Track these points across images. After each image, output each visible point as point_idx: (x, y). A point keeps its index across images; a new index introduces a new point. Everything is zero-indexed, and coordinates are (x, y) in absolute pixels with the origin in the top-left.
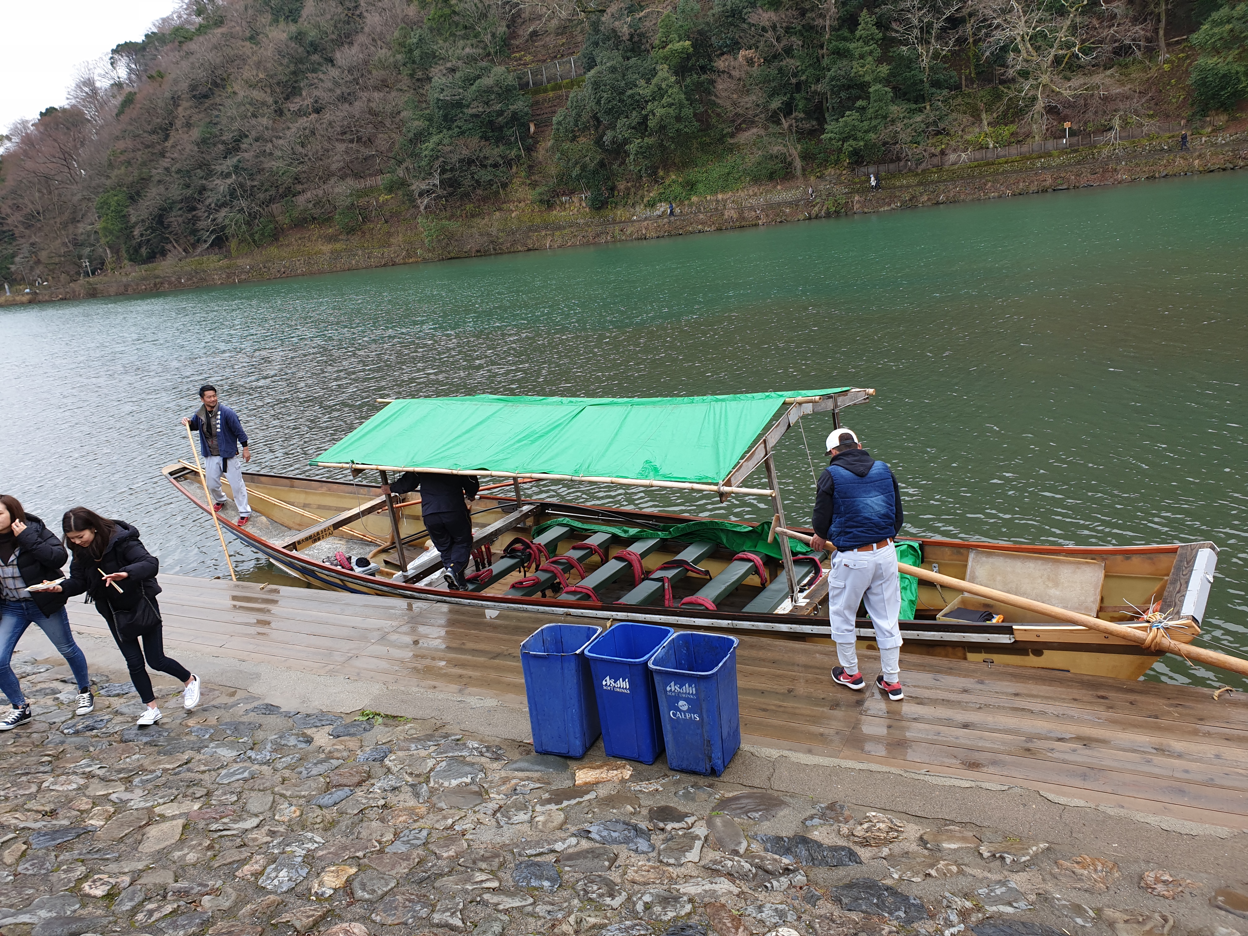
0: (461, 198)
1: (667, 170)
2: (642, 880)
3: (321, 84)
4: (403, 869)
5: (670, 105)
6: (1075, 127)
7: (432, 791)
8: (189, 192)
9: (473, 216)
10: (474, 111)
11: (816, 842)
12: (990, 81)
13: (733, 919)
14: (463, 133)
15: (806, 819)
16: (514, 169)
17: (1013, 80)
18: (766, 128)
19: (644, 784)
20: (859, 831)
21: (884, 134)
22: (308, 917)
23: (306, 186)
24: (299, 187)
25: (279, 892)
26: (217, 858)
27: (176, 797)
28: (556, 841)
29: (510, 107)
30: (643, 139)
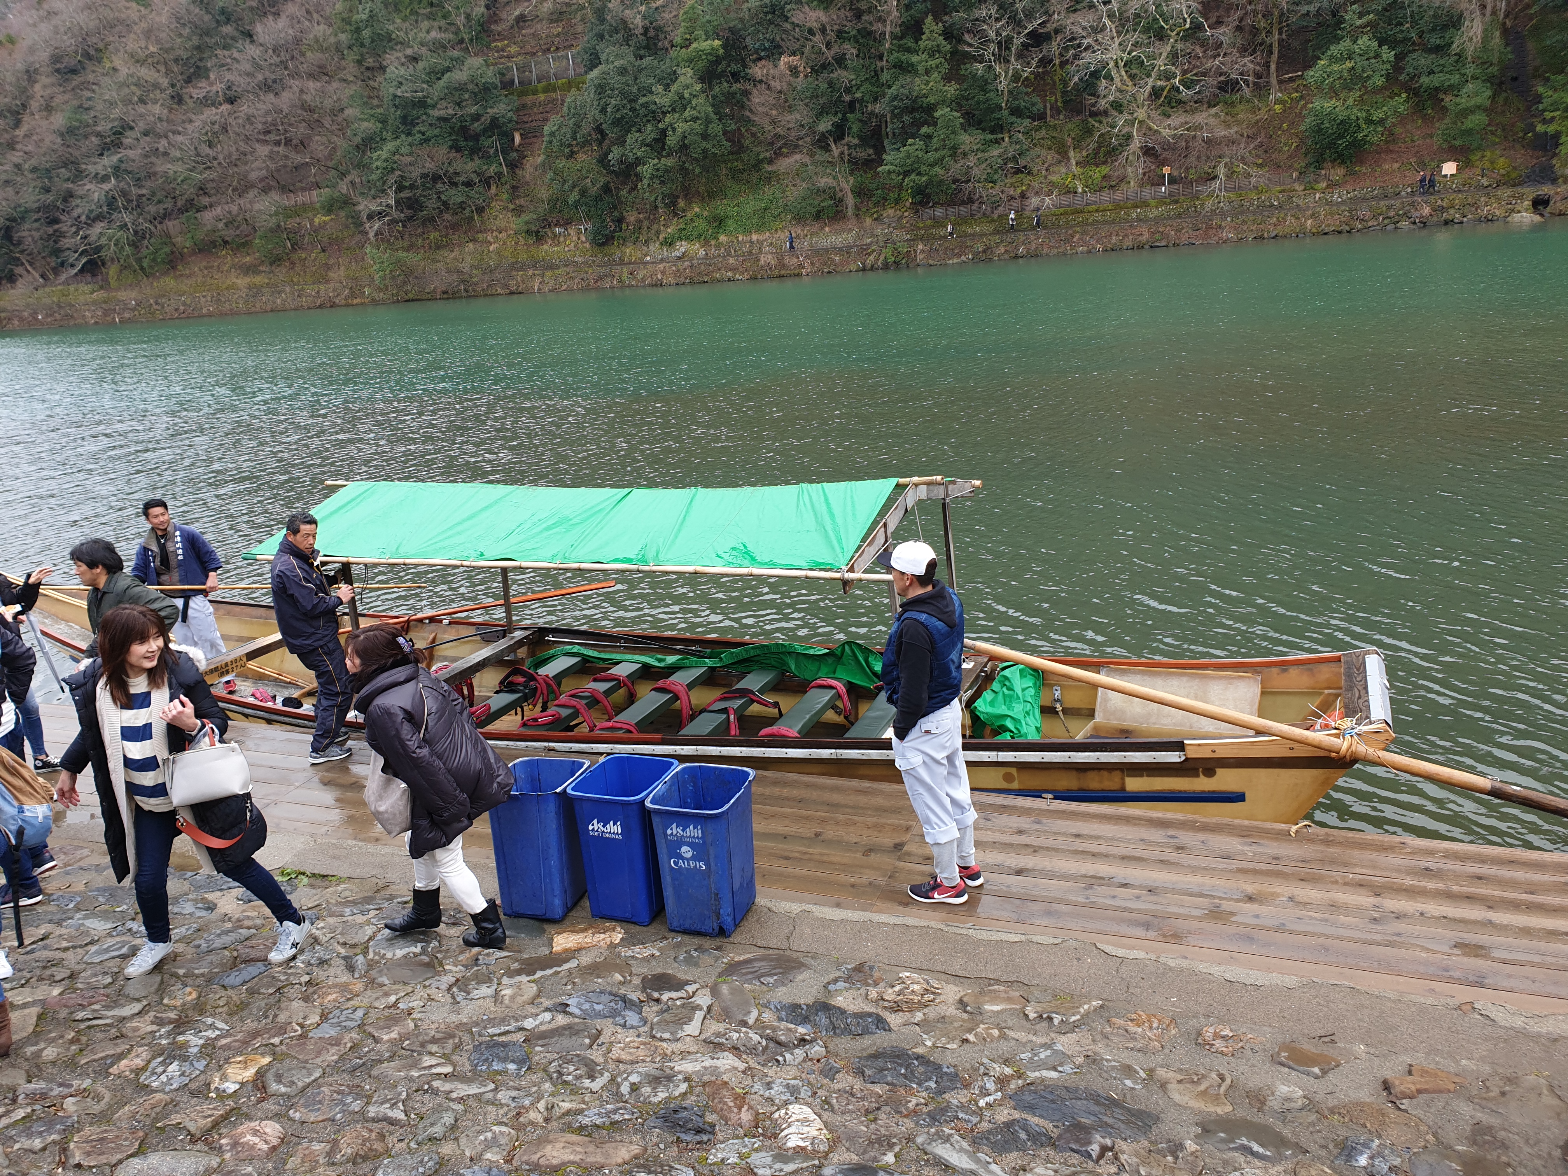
0: (424, 224)
1: (689, 203)
2: (629, 1058)
3: (236, 65)
4: (331, 1056)
5: (695, 119)
6: (1175, 174)
7: (371, 965)
8: (50, 198)
9: (438, 247)
10: (442, 113)
11: (839, 1008)
12: (1079, 112)
13: (736, 1097)
14: (427, 140)
15: (829, 983)
16: (494, 189)
17: (1105, 113)
18: (812, 155)
19: (637, 949)
20: (890, 995)
21: (956, 168)
22: (207, 1117)
23: (214, 199)
24: (205, 200)
25: (167, 1089)
26: (85, 1053)
27: (27, 981)
28: (526, 1017)
29: (489, 110)
30: (659, 159)
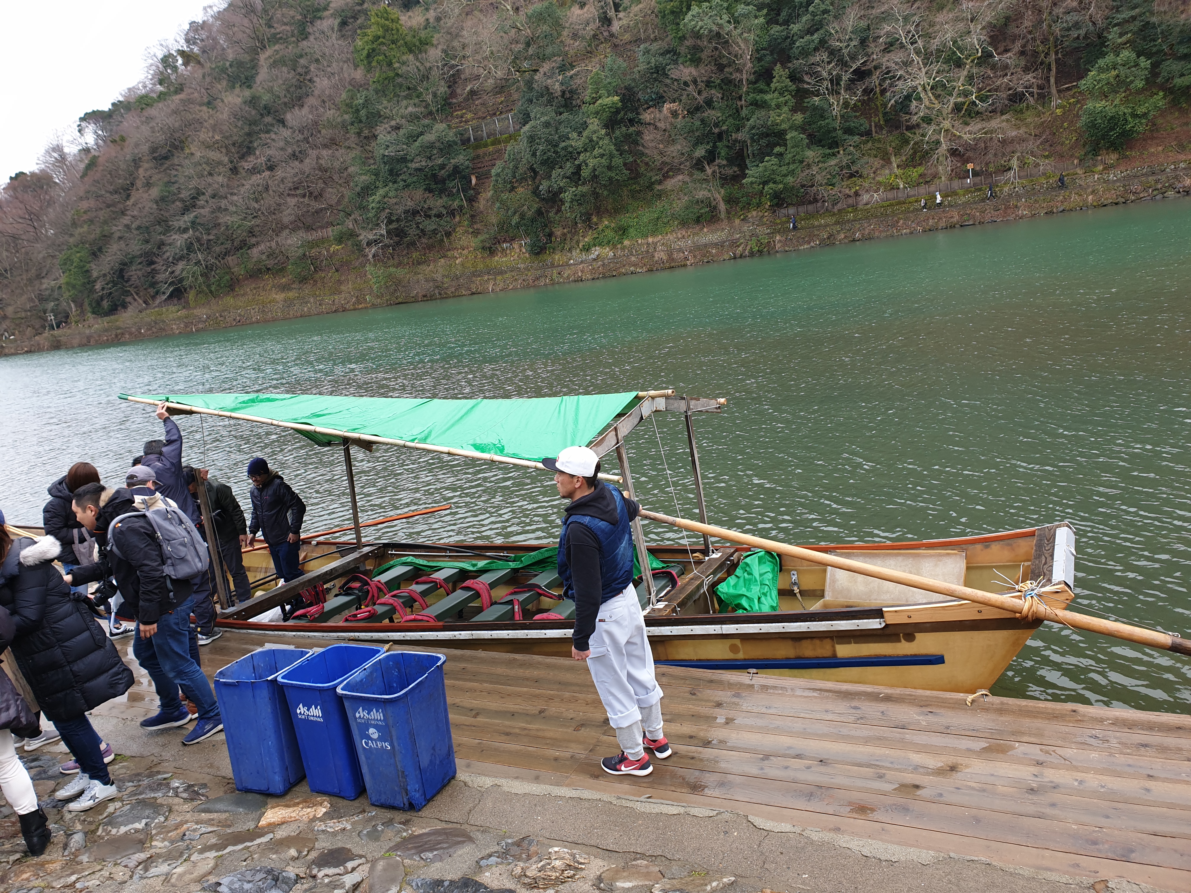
0: (408, 247)
1: (600, 219)
3: (273, 144)
5: (602, 156)
6: (978, 168)
8: (148, 247)
9: (419, 263)
10: (418, 165)
11: (484, 885)
12: (897, 128)
14: (407, 186)
15: (482, 858)
16: (457, 218)
17: (918, 125)
18: (691, 175)
19: (332, 823)
20: (532, 872)
21: (802, 176)
23: (259, 239)
24: (253, 240)
29: (452, 161)
30: (577, 187)
